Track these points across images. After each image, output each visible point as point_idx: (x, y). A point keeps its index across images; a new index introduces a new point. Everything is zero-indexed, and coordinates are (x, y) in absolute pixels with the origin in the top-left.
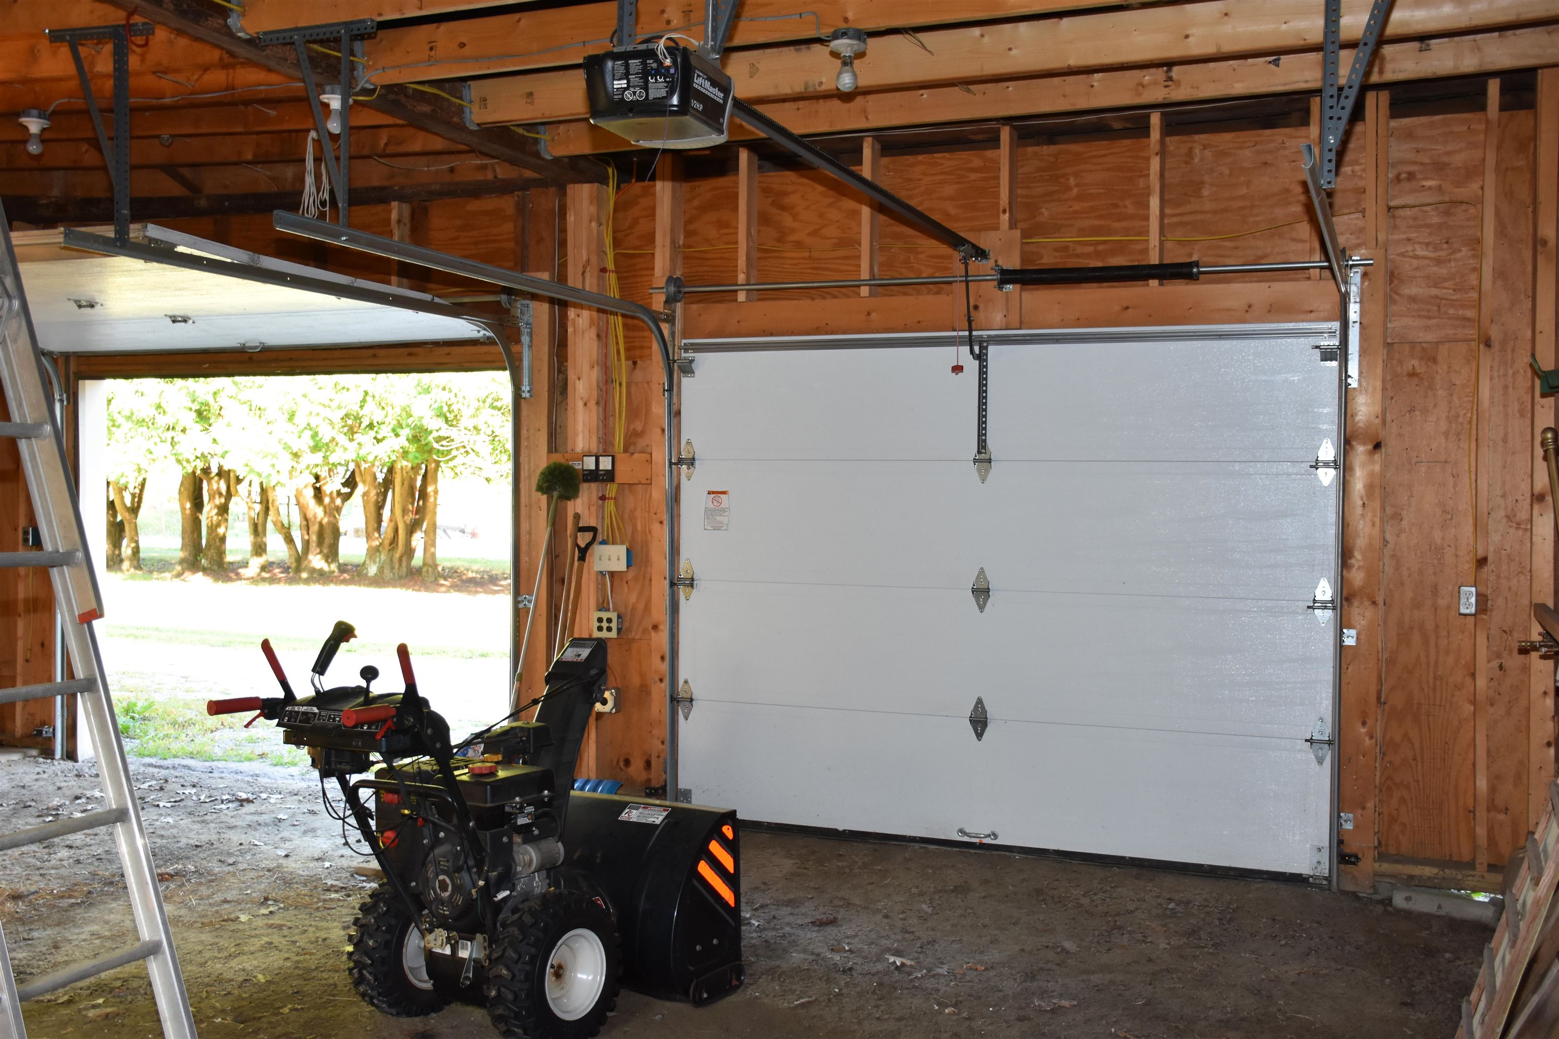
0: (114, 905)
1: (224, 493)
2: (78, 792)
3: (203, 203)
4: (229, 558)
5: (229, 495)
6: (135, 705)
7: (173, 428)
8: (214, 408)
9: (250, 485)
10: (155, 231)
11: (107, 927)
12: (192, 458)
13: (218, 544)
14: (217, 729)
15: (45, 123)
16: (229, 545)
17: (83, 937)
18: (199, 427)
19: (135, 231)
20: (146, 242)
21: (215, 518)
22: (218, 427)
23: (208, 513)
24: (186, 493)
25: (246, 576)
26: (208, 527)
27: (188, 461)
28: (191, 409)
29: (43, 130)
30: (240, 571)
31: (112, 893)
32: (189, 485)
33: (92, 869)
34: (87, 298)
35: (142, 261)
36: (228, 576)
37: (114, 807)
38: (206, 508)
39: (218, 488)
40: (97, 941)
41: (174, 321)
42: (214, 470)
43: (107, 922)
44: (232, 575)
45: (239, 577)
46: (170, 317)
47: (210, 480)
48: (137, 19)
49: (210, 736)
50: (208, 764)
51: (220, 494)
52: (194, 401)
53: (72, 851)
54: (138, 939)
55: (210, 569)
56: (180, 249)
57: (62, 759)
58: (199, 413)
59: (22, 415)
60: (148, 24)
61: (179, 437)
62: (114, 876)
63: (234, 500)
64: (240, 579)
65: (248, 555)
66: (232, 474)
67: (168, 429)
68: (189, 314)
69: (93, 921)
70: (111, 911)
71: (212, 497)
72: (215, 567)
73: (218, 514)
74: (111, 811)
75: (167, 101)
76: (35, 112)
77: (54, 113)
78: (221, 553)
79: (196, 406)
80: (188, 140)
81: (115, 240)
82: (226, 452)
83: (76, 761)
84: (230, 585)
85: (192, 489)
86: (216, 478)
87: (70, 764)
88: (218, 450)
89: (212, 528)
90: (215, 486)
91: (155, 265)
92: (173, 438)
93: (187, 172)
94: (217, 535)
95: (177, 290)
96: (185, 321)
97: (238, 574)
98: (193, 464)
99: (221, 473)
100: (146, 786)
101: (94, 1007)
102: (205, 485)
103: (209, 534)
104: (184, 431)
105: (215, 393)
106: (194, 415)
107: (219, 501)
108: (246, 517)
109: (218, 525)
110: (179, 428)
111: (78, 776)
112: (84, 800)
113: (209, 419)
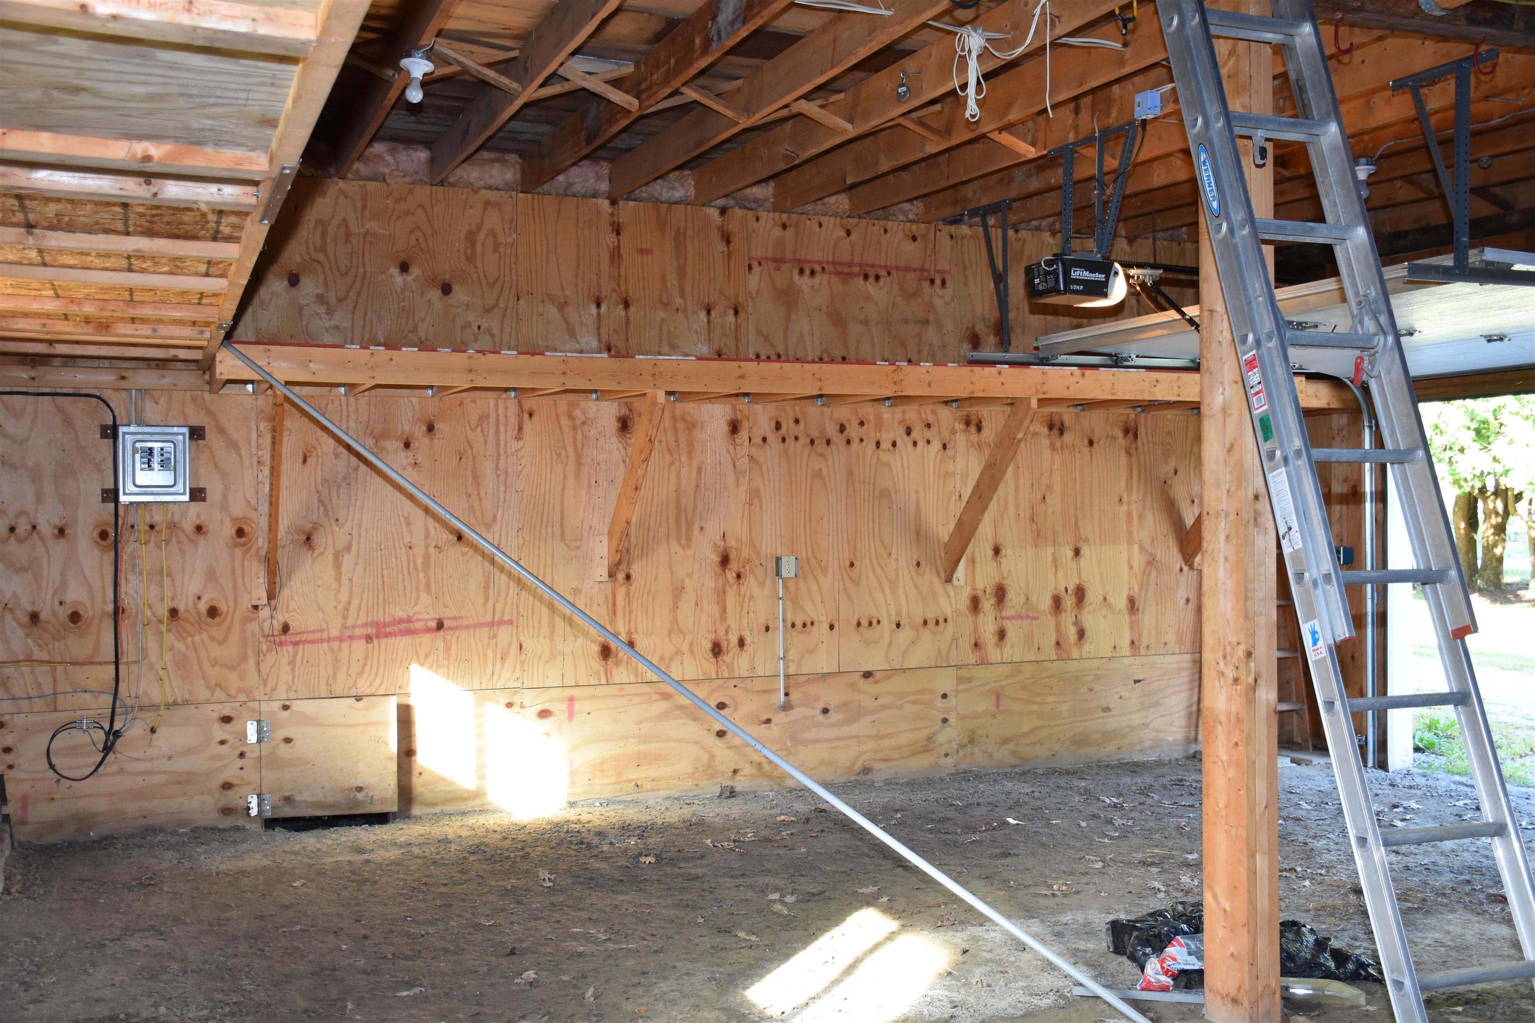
0: (1451, 917)
1: (1501, 512)
2: (1395, 801)
3: (1515, 218)
4: (1507, 579)
5: (1506, 514)
6: (1438, 722)
7: (1451, 448)
8: (1494, 424)
9: (1530, 503)
10: (1492, 254)
11: (1449, 937)
12: (1469, 477)
13: (1495, 564)
14: (1526, 755)
15: (1372, 168)
16: (1507, 565)
17: (1427, 941)
18: (1478, 446)
19: (1474, 257)
20: (1483, 266)
21: (1491, 538)
22: (1498, 446)
23: (1484, 532)
24: (1460, 513)
25: (1527, 598)
26: (1484, 547)
27: (1466, 480)
28: (1469, 428)
29: (1370, 175)
30: (1519, 592)
31: (1446, 905)
32: (1463, 505)
33: (1422, 877)
34: (1406, 327)
35: (1477, 285)
36: (1505, 598)
37: (1491, 820)
38: (1482, 526)
39: (1495, 507)
40: (1442, 949)
41: (1489, 341)
42: (1491, 488)
43: (1449, 933)
44: (1510, 596)
45: (1518, 599)
46: (1485, 337)
47: (1485, 499)
48: (1483, 48)
49: (1522, 761)
50: (1524, 790)
51: (1497, 514)
52: (1472, 420)
53: (1400, 857)
54: (1523, 958)
55: (1486, 590)
56: (1518, 267)
57: (1374, 767)
58: (1478, 432)
59: (1395, 441)
60: (1492, 50)
61: (1458, 457)
62: (1444, 888)
63: (1511, 519)
64: (1521, 601)
65: (1528, 577)
66: (1510, 493)
67: (1445, 450)
68: (1505, 332)
69: (1434, 928)
70: (1449, 922)
71: (1487, 516)
72: (1492, 588)
73: (1494, 534)
74: (1488, 824)
75: (1495, 122)
76: (1363, 160)
77: (1381, 157)
78: (1498, 573)
79: (1474, 425)
80: (1505, 158)
81: (1455, 267)
82: (1508, 471)
83: (1387, 770)
84: (1509, 608)
85: (1466, 509)
86: (1492, 497)
87: (1382, 773)
88: (1499, 469)
89: (1488, 549)
90: (1491, 506)
91: (1491, 286)
92: (1450, 458)
93: (1498, 191)
94: (1494, 555)
95: (1501, 309)
96: (1501, 339)
97: (1517, 596)
98: (1470, 484)
99: (1500, 492)
100: (1461, 803)
101: (1454, 1013)
102: (1480, 504)
103: (1484, 554)
104: (1462, 450)
105: (1495, 410)
106: (1473, 434)
107: (1494, 520)
108: (1526, 538)
109: (1495, 545)
110: (1456, 448)
111: (1392, 785)
112: (1401, 809)
113: (1488, 437)
